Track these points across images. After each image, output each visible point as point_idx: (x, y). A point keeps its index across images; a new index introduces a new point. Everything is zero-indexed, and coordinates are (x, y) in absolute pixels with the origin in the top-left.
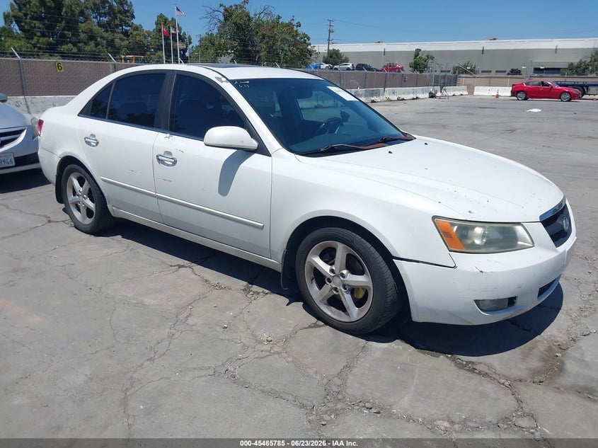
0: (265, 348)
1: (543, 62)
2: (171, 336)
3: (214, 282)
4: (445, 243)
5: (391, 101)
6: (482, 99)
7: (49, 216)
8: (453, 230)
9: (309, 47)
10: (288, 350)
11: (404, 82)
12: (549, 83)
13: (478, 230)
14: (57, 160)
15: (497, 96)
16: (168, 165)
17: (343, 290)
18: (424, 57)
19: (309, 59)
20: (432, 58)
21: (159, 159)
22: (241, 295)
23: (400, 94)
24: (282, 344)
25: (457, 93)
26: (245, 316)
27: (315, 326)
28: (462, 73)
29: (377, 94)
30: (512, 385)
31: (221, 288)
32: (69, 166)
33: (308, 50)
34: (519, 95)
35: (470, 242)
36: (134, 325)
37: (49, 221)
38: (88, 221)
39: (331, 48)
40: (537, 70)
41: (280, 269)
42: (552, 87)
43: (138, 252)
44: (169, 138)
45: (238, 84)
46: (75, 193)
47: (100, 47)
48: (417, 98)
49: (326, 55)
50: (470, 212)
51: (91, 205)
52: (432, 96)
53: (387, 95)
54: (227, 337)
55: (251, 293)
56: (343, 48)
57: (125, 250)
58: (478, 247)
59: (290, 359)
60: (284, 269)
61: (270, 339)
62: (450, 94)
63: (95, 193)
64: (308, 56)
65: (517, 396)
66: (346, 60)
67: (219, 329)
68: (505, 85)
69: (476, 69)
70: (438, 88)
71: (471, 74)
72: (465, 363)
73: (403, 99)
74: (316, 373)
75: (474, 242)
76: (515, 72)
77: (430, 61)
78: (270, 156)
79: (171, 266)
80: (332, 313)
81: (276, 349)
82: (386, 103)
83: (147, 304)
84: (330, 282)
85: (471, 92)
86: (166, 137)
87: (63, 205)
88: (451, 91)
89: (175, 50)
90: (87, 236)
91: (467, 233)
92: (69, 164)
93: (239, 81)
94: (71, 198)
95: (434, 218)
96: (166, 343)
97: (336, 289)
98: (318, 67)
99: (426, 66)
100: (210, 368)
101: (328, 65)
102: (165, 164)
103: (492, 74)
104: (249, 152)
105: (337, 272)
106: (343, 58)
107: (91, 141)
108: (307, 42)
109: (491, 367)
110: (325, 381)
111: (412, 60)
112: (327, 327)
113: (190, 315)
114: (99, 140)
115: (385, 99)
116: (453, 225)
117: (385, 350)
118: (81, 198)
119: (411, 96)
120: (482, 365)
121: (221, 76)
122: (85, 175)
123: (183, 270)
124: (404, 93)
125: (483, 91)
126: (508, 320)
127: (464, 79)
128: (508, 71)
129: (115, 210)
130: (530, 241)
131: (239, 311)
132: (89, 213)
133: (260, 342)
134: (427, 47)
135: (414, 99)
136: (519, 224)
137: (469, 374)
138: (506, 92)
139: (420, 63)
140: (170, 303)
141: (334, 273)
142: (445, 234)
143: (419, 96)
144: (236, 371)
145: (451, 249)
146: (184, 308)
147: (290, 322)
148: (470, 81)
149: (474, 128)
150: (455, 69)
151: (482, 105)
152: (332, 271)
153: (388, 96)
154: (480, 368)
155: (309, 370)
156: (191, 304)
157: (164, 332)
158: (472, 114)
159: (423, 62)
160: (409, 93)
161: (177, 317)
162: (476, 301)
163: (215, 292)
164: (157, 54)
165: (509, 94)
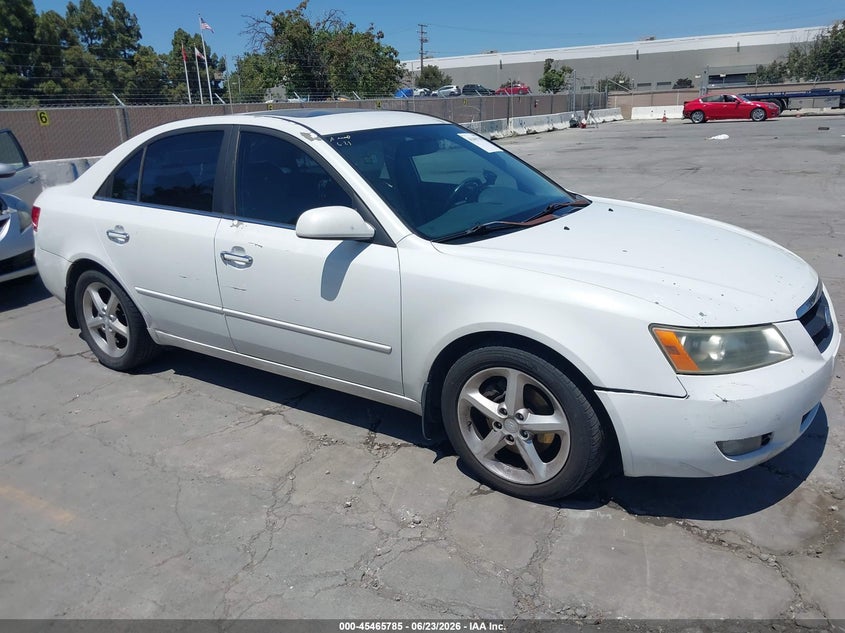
0: (413, 534)
1: (723, 67)
2: (271, 527)
3: (319, 434)
4: (670, 363)
5: (519, 135)
6: (644, 124)
7: (56, 347)
8: (680, 342)
9: (398, 65)
10: (447, 534)
11: (533, 108)
12: (734, 97)
13: (715, 340)
14: (65, 266)
15: (665, 119)
16: (240, 266)
17: (522, 438)
18: (559, 69)
19: (398, 83)
20: (570, 71)
21: (224, 259)
22: (361, 451)
23: (530, 125)
24: (435, 526)
25: (609, 118)
26: (375, 484)
27: (481, 492)
28: (612, 89)
29: (498, 127)
30: (780, 561)
31: (331, 443)
32: (83, 274)
33: (396, 70)
34: (694, 115)
35: (703, 357)
36: (213, 514)
37: (59, 356)
38: (119, 353)
39: (425, 65)
40: (715, 79)
41: (419, 410)
42: (739, 103)
43: (199, 395)
44: (237, 226)
45: (335, 141)
46: (95, 313)
47: (95, 82)
48: (554, 129)
49: (419, 75)
50: (701, 314)
51: (123, 329)
52: (574, 125)
53: (512, 128)
54: (354, 522)
55: (376, 447)
56: (442, 63)
57: (179, 394)
58: (717, 364)
59: (453, 550)
60: (426, 410)
61: (417, 519)
62: (599, 120)
63: (128, 311)
64: (398, 78)
65: (790, 578)
66: (448, 81)
67: (339, 509)
68: (673, 104)
69: (631, 82)
70: (581, 113)
71: (623, 89)
72: (705, 532)
73: (535, 133)
74: (495, 568)
75: (709, 358)
76: (684, 84)
77: (567, 76)
78: (393, 245)
79: (252, 413)
80: (504, 472)
81: (430, 535)
82: (513, 140)
83: (227, 476)
84: (500, 427)
85: (627, 116)
86: (233, 225)
87: (79, 331)
88: (599, 117)
89: (204, 80)
90: (119, 375)
91: (699, 345)
92: (84, 271)
93: (335, 136)
94: (90, 320)
95: (652, 326)
96: (265, 538)
97: (509, 437)
98: (410, 93)
99: (562, 83)
100: (337, 573)
101: (422, 90)
102: (234, 265)
103: (653, 88)
104: (363, 242)
105: (511, 413)
106: (444, 78)
107: (117, 236)
108: (394, 58)
109: (744, 536)
110: (511, 579)
111: (541, 76)
112: (496, 493)
113: (293, 490)
114: (129, 234)
115: (510, 134)
116: (679, 335)
117: (587, 522)
118: (107, 319)
119: (546, 127)
120: (731, 534)
121: (309, 132)
122: (109, 286)
123: (269, 420)
124: (535, 124)
125: (644, 114)
126: (762, 465)
127: (616, 98)
128: (674, 82)
129: (159, 334)
130: (788, 349)
131: (365, 478)
132: (120, 341)
133: (404, 525)
134: (561, 54)
135: (549, 131)
136: (769, 325)
137: (715, 550)
138: (676, 112)
139: (553, 78)
140: (261, 473)
141: (506, 414)
142: (669, 349)
143: (556, 126)
144: (377, 575)
145: (679, 371)
146: (282, 478)
147: (442, 489)
148: (625, 100)
149: (641, 169)
150: (603, 85)
151: (647, 133)
152: (502, 411)
153: (513, 130)
154: (729, 538)
155: (485, 565)
156: (291, 472)
157: (260, 521)
158: (636, 148)
159: (556, 77)
160: (541, 123)
161: (274, 494)
162: (719, 444)
163: (323, 450)
164: (178, 88)
165: (681, 115)
